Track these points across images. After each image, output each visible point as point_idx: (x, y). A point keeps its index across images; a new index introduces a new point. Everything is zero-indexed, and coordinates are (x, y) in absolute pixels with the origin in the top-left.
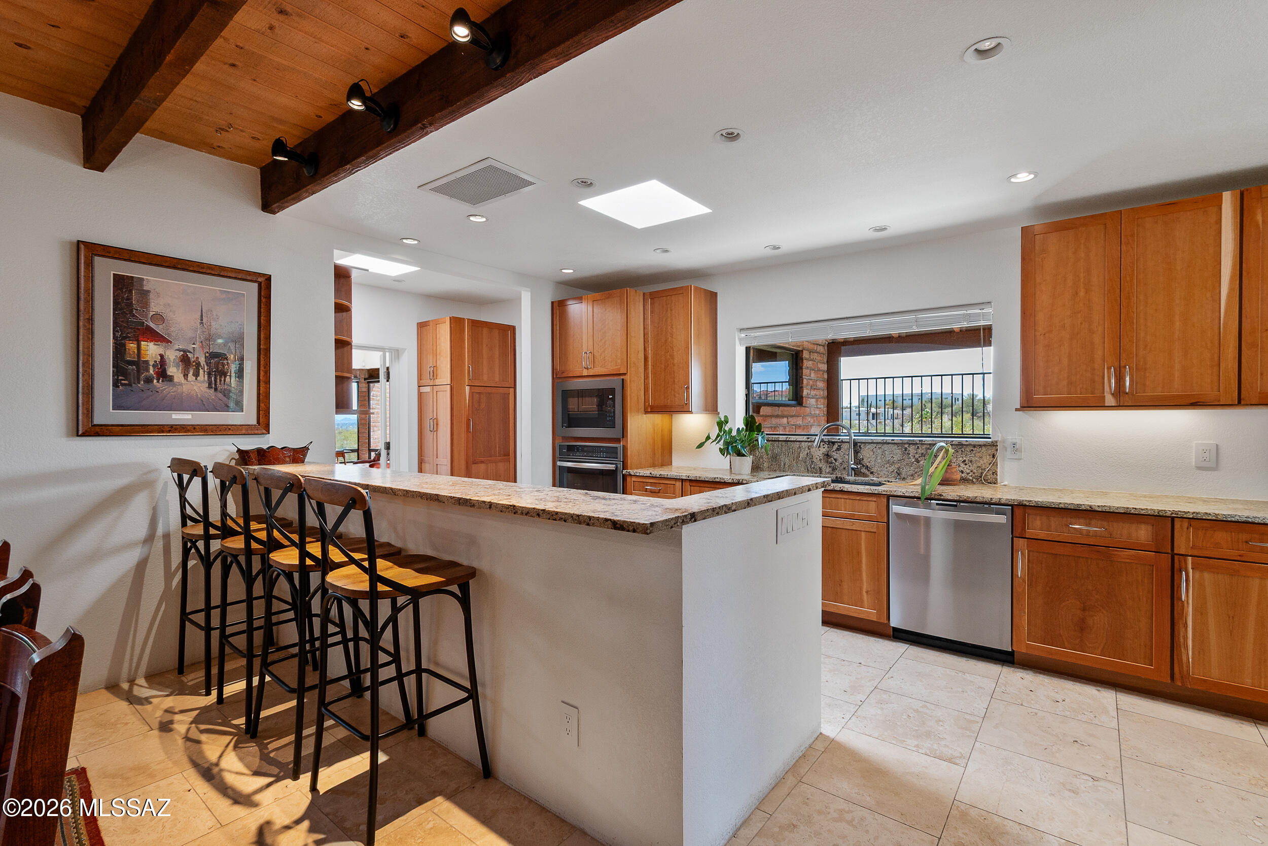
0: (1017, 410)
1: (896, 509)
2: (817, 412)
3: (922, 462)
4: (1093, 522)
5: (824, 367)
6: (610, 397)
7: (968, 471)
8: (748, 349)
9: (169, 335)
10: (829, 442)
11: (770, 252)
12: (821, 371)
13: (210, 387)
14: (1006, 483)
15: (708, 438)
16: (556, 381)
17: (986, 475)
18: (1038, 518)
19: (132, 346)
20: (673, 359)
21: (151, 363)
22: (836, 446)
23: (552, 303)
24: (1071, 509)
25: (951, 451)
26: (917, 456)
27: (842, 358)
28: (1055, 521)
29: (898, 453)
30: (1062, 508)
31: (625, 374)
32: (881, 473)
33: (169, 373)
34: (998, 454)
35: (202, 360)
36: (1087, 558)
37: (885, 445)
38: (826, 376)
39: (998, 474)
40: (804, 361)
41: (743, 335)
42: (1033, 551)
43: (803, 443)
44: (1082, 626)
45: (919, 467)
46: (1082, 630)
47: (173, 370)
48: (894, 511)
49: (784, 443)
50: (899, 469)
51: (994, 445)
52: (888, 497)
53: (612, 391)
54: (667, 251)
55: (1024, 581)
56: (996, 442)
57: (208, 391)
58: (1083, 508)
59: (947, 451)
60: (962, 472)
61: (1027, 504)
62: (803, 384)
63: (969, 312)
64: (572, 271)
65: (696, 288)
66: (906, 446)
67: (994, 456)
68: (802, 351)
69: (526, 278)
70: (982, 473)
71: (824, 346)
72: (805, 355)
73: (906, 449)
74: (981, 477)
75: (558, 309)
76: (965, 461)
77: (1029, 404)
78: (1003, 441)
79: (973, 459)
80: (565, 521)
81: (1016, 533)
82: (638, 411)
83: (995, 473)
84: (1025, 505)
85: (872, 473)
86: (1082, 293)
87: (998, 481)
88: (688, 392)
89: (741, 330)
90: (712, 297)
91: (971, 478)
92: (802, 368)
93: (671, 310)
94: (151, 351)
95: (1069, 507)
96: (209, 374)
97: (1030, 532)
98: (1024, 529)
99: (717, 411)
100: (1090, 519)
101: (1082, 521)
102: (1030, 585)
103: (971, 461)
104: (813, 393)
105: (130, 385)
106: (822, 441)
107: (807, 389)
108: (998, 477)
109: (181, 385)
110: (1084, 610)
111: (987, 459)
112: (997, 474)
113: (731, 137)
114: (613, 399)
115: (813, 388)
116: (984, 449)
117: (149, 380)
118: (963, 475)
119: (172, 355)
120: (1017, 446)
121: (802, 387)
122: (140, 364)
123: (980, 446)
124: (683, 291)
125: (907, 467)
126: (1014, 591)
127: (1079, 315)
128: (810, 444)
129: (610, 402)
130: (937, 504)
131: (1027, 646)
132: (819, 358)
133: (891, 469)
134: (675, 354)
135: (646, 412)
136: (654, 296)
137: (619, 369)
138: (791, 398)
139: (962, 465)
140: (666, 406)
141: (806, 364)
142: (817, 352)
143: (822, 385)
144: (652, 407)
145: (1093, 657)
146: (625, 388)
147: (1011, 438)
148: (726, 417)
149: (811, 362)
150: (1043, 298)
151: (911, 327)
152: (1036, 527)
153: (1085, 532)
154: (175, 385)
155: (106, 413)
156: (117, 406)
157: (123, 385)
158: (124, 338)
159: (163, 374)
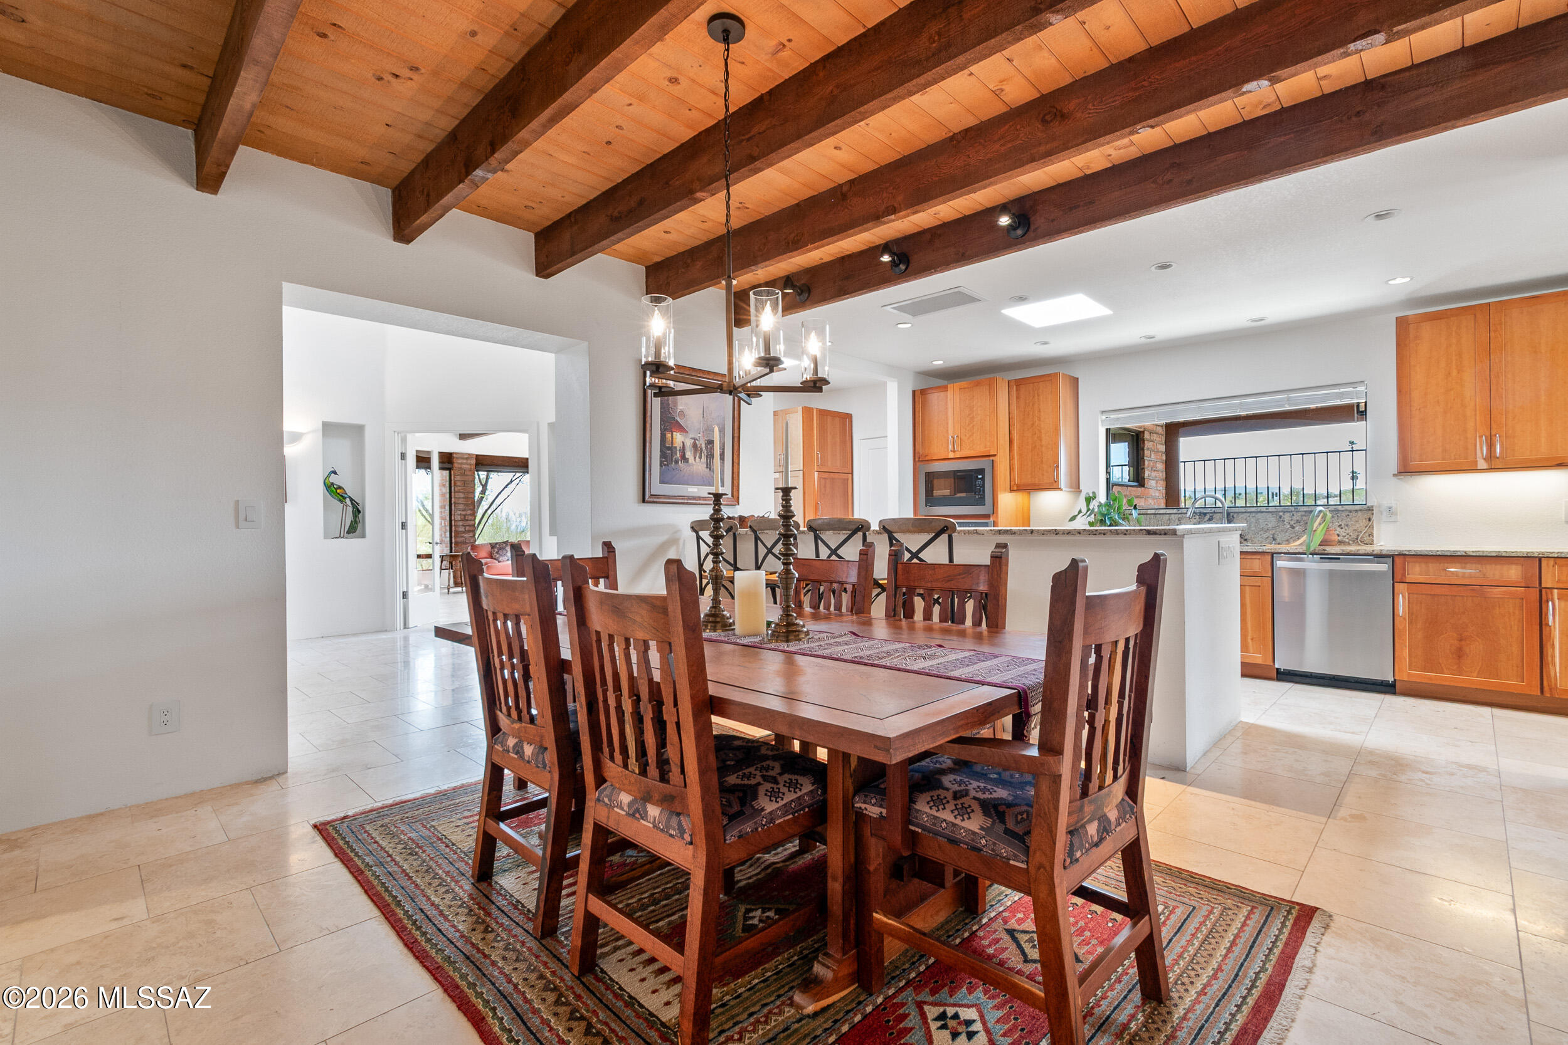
0: (1394, 475)
1: (1280, 563)
2: (1157, 494)
3: (1297, 528)
4: (1468, 566)
5: (1162, 448)
6: (980, 476)
7: (1344, 534)
8: (1108, 431)
9: (687, 427)
10: (1200, 513)
11: (1144, 340)
12: (1160, 452)
13: (707, 467)
14: (1382, 543)
15: (1080, 512)
16: (918, 464)
17: (1362, 537)
18: (1417, 565)
19: (669, 435)
20: (1041, 440)
21: (678, 448)
22: (1208, 517)
23: (914, 392)
24: (1447, 556)
25: (1329, 515)
26: (1292, 523)
27: (1181, 439)
28: (1433, 567)
29: (1272, 521)
30: (1439, 555)
31: (995, 455)
32: (1256, 540)
33: (687, 457)
34: (1374, 518)
35: (703, 446)
36: (1462, 596)
37: (1259, 514)
38: (1164, 458)
39: (1375, 535)
40: (1146, 442)
41: (1104, 417)
42: (1413, 594)
43: (1173, 515)
44: (1459, 654)
45: (1294, 532)
46: (1460, 657)
47: (689, 454)
48: (1278, 566)
49: (1152, 516)
50: (1273, 535)
51: (1369, 510)
52: (1272, 554)
53: (982, 471)
54: (1046, 343)
55: (1405, 619)
56: (1372, 507)
57: (706, 470)
58: (1459, 554)
59: (1325, 515)
60: (1338, 535)
61: (1407, 553)
62: (1144, 465)
63: (1342, 390)
64: (942, 362)
65: (1063, 374)
66: (1281, 514)
67: (1370, 520)
68: (1143, 432)
69: (894, 370)
70: (1358, 536)
71: (1162, 426)
72: (1147, 435)
73: (1281, 517)
74: (1357, 539)
75: (919, 398)
76: (1341, 525)
77: (1406, 469)
78: (1379, 506)
79: (1350, 523)
80: (1104, 534)
81: (1397, 578)
82: (1005, 490)
83: (1371, 535)
84: (1405, 555)
85: (1246, 540)
86: (1454, 373)
87: (1375, 542)
88: (1057, 470)
89: (1103, 412)
90: (1075, 382)
91: (1347, 540)
92: (1143, 450)
93: (1038, 395)
94: (678, 438)
95: (1446, 554)
96: (707, 457)
97: (1409, 578)
98: (1404, 575)
99: (1079, 488)
100: (1466, 563)
101: (1458, 565)
102: (1410, 623)
103: (1347, 525)
104: (1153, 474)
105: (668, 465)
106: (1194, 513)
107: (1148, 470)
108: (1375, 539)
109: (693, 465)
110: (1461, 640)
111: (1364, 522)
112: (1373, 536)
113: (1164, 267)
114: (983, 479)
115: (1153, 469)
116: (1360, 513)
117: (677, 462)
118: (1339, 538)
119: (689, 443)
120: (1393, 510)
121: (1144, 468)
122: (672, 449)
123: (1356, 511)
124: (1052, 378)
125: (1282, 533)
126: (1396, 628)
127: (1452, 392)
128: (1180, 516)
129: (979, 482)
130: (1321, 558)
131: (1406, 674)
132: (1158, 439)
133: (1265, 536)
134: (1043, 435)
135: (1011, 490)
136: (1019, 383)
137: (989, 451)
138: (1132, 479)
139: (1339, 529)
140: (1034, 484)
141: (1147, 445)
142: (1156, 433)
143: (1161, 466)
144: (1018, 486)
145: (1471, 679)
146: (995, 468)
147: (1386, 503)
148: (1094, 493)
149: (1151, 443)
150: (1418, 376)
151: (1283, 406)
152: (1416, 573)
153: (1460, 575)
154: (690, 466)
155: (656, 487)
156: (662, 482)
157: (665, 465)
158: (665, 430)
159: (684, 458)
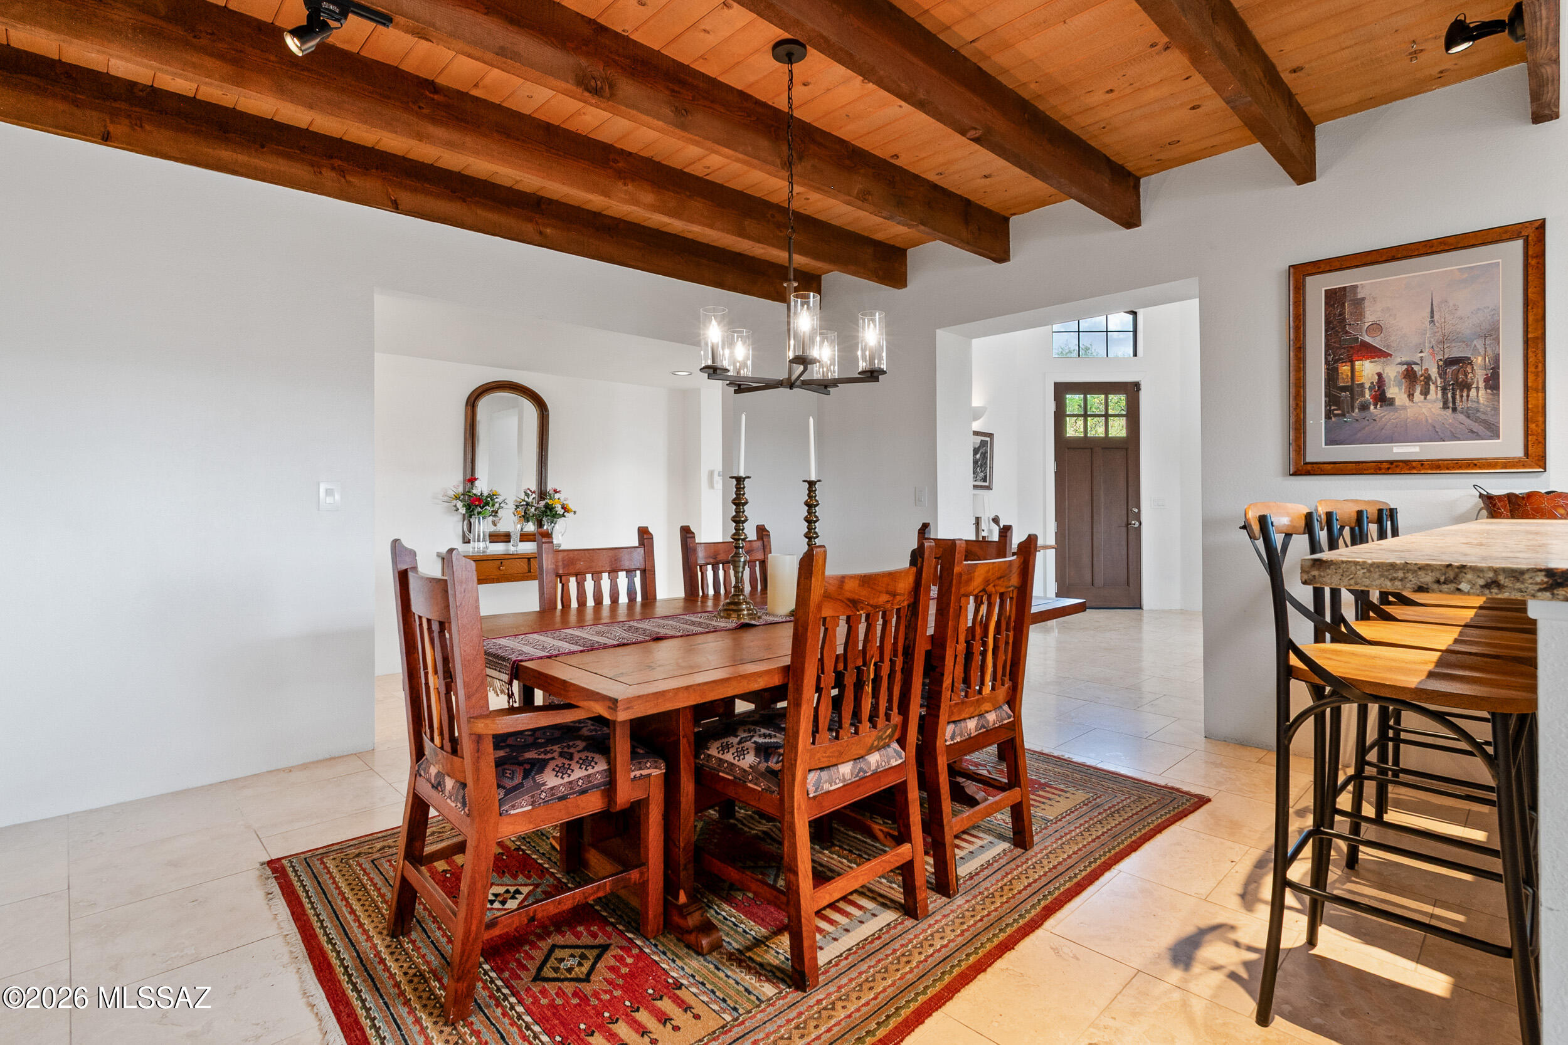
9: (1388, 347)
13: (1445, 407)
19: (1345, 369)
21: (1367, 386)
33: (1389, 395)
35: (1434, 372)
47: (1394, 391)
57: (1443, 413)
94: (1367, 370)
96: (1444, 389)
105: (1343, 415)
109: (1404, 408)
117: (1364, 407)
119: (1392, 371)
122: (1354, 389)
154: (1396, 410)
155: (1318, 449)
156: (1330, 441)
157: (1335, 415)
158: (1336, 361)
159: (1381, 398)
